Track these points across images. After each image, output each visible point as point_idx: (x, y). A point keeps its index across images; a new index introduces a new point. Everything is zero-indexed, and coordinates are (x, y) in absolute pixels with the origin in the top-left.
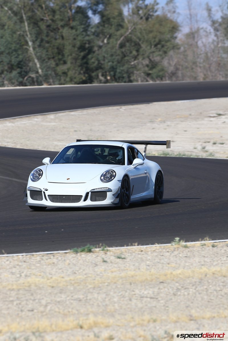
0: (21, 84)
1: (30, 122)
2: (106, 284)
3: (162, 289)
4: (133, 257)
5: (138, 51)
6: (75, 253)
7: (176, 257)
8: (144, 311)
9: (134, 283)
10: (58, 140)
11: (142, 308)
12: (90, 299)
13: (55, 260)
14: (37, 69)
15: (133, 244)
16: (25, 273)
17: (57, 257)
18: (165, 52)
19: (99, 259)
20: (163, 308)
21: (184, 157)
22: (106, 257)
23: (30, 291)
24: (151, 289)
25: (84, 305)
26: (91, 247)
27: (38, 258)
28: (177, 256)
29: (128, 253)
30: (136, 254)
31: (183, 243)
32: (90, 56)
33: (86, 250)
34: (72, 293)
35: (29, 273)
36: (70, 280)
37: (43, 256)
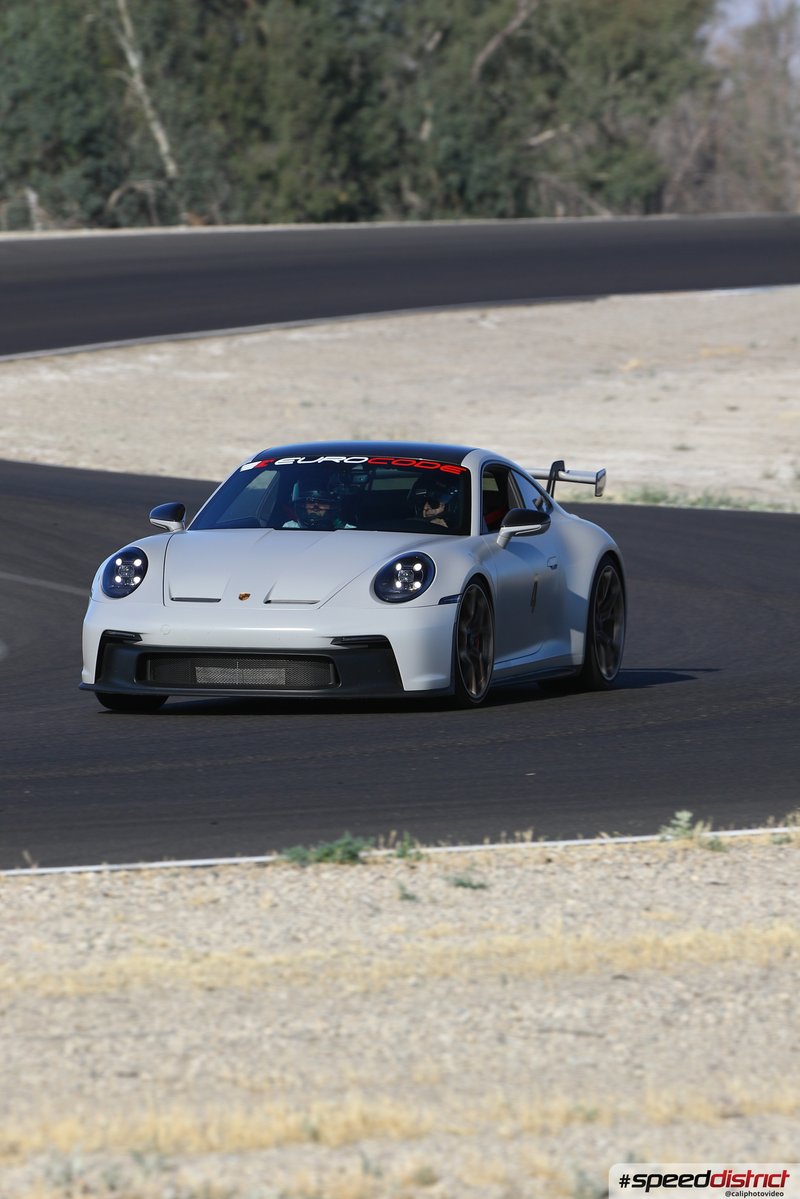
0: (98, 218)
1: (129, 366)
2: (412, 980)
3: (620, 1001)
4: (514, 881)
5: (553, 94)
6: (296, 864)
7: (679, 885)
8: (552, 1081)
9: (516, 980)
10: (240, 440)
11: (544, 1070)
12: (351, 1036)
13: (220, 891)
14: (160, 160)
15: (517, 834)
16: (106, 937)
17: (230, 877)
18: (661, 99)
19: (388, 887)
20: (623, 1070)
21: (723, 508)
22: (414, 883)
23: (127, 1001)
24: (580, 1002)
25: (329, 1055)
26: (358, 842)
27: (158, 883)
28: (682, 880)
29: (498, 867)
30: (527, 871)
31: (705, 834)
32: (365, 113)
33: (339, 853)
34: (281, 1012)
35: (121, 937)
36: (277, 963)
37: (176, 875)
